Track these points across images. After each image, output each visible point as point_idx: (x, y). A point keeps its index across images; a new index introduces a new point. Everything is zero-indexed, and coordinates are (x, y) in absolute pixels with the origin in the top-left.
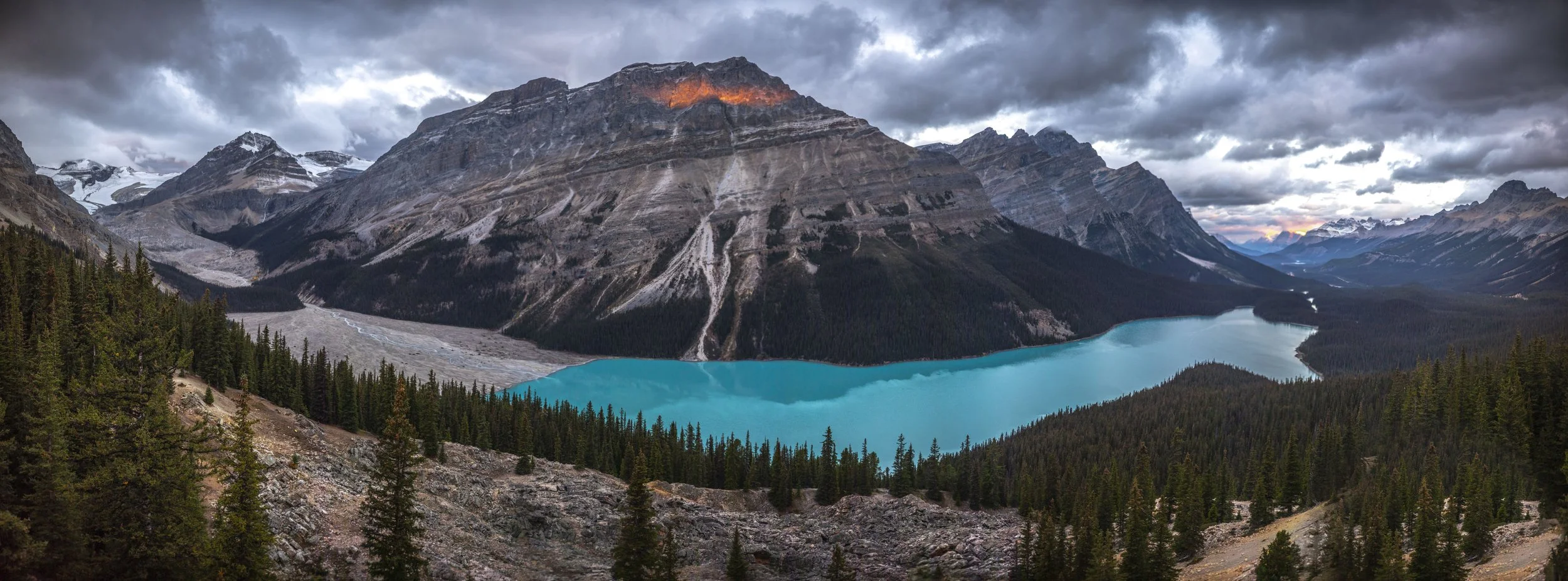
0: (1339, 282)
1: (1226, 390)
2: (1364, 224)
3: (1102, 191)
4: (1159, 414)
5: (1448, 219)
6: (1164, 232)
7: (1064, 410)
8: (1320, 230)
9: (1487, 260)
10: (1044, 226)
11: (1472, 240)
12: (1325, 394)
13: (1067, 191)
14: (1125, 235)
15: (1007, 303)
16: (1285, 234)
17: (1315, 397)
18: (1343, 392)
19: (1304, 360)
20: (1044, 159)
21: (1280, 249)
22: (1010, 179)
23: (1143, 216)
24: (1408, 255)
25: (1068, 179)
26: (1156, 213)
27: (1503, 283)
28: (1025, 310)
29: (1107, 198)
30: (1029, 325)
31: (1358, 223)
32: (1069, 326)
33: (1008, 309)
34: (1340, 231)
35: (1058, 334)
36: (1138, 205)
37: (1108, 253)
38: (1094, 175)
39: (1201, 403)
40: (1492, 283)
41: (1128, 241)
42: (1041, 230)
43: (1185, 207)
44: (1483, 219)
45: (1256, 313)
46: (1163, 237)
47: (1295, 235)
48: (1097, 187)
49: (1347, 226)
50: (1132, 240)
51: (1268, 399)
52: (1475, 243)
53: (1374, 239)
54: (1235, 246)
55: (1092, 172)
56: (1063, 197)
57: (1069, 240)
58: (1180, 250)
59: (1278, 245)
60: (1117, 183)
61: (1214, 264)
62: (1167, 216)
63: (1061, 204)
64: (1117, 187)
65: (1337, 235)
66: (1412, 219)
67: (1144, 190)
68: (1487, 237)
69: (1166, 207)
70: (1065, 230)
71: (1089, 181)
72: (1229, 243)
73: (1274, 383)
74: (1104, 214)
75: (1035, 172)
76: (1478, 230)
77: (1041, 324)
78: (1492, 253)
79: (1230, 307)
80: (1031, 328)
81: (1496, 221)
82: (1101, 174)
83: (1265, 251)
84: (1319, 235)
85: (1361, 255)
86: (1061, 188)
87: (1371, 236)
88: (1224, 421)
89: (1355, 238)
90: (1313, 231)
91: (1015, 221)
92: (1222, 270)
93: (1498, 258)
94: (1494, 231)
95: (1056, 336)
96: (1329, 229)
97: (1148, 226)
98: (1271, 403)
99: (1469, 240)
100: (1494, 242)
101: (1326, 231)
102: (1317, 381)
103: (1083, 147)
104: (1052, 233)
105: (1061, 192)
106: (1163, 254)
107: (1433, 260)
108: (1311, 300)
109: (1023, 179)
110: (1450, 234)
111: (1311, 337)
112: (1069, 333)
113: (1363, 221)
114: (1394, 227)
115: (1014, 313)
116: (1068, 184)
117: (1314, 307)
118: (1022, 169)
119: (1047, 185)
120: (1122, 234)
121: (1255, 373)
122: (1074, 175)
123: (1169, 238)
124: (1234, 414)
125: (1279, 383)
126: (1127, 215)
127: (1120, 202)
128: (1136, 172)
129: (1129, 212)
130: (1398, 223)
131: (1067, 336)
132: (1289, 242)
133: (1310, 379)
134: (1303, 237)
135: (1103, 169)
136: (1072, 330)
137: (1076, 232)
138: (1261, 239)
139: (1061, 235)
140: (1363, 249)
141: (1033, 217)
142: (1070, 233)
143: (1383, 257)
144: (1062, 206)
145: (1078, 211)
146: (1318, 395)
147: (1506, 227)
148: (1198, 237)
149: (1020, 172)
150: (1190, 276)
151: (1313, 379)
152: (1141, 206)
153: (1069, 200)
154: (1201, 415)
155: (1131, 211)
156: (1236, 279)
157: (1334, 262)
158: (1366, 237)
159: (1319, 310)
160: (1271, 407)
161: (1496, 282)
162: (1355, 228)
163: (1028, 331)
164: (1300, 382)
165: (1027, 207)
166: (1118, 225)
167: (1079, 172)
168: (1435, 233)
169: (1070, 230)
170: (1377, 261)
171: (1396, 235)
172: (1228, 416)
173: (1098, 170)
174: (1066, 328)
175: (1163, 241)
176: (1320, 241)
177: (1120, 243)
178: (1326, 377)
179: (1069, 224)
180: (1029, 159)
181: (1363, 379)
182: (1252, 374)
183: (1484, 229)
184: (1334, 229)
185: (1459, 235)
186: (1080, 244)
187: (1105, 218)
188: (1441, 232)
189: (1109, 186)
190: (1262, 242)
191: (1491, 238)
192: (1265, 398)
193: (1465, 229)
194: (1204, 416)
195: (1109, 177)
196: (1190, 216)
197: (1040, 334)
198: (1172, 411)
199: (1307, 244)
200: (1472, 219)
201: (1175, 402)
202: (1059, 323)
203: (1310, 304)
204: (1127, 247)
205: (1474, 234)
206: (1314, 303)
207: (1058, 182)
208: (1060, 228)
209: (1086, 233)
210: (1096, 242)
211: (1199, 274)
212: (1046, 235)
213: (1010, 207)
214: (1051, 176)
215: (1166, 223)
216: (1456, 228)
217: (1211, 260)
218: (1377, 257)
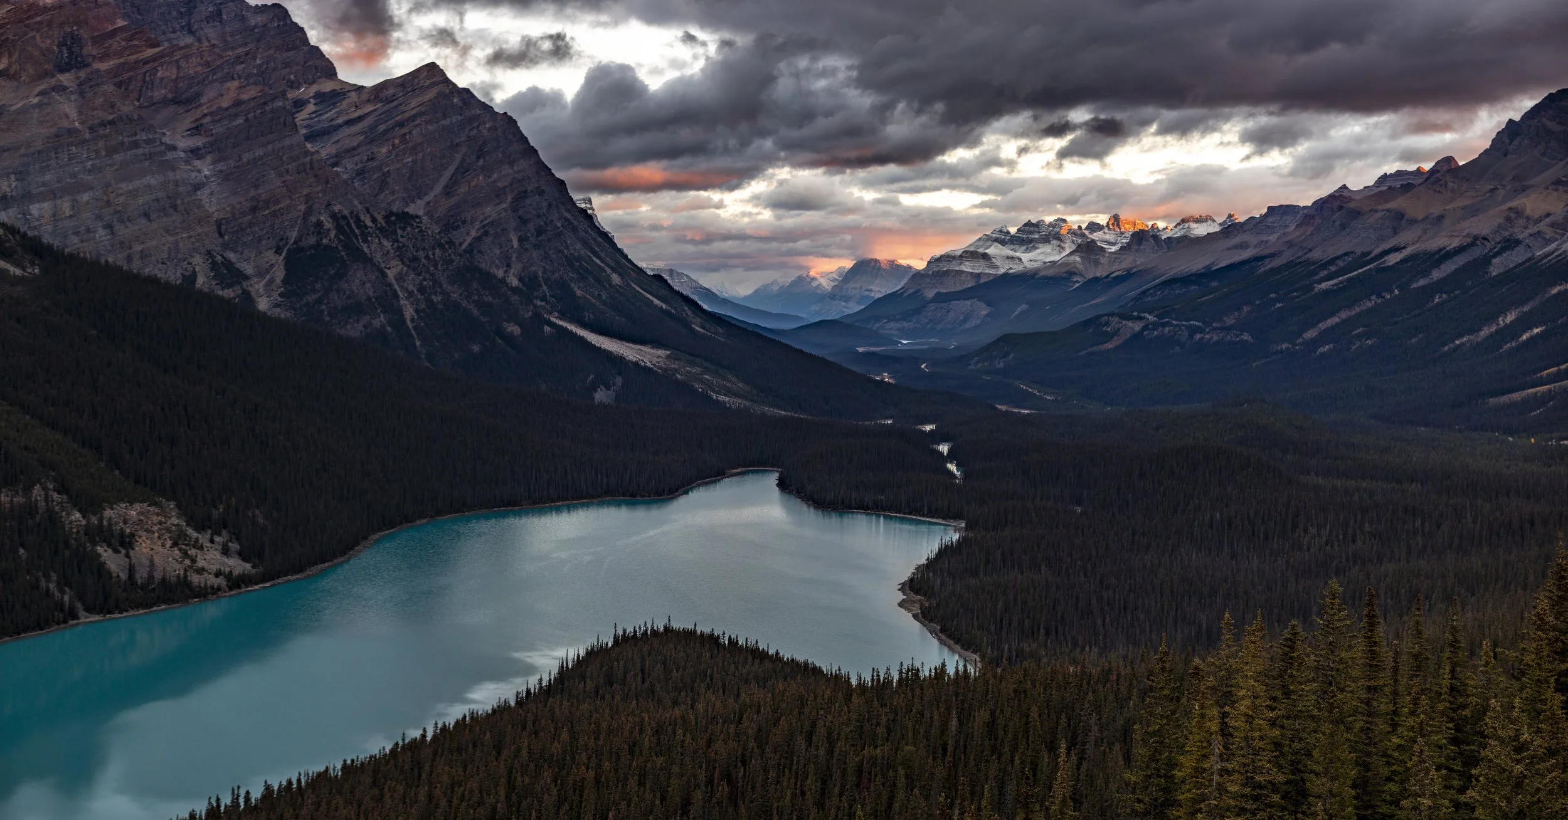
0: (1022, 399)
1: (700, 706)
2: (1096, 236)
3: (325, 150)
4: (511, 786)
5: (1356, 214)
6: (516, 268)
7: (226, 800)
8: (970, 255)
9: (1485, 332)
10: (144, 256)
11: (1436, 274)
12: (981, 716)
13: (216, 148)
14: (400, 278)
15: (28, 489)
16: (865, 268)
17: (954, 723)
18: (1034, 713)
19: (925, 617)
20: (137, 49)
21: (854, 308)
22: (24, 110)
23: (451, 223)
24: (1230, 321)
25: (219, 115)
26: (490, 211)
27: (1539, 401)
28: (89, 505)
29: (346, 169)
30: (105, 553)
31: (1078, 233)
32: (234, 546)
33: (31, 509)
34: (1025, 257)
35: (201, 571)
36: (438, 189)
37: (353, 330)
38: (300, 104)
39: (633, 747)
40: (1504, 399)
41: (410, 294)
42: (136, 266)
43: (576, 196)
44: (1473, 211)
45: (782, 485)
46: (515, 282)
47: (896, 269)
48: (310, 137)
49: (1046, 240)
50: (422, 290)
51: (821, 730)
52: (1444, 280)
53: (1128, 276)
54: (725, 302)
55: (292, 95)
56: (205, 168)
57: (228, 293)
58: (563, 316)
59: (847, 299)
60: (372, 128)
61: (662, 353)
62: (523, 221)
63: (197, 187)
64: (373, 137)
65: (1017, 268)
66: (1242, 219)
67: (455, 147)
68: (1486, 261)
69: (522, 196)
70: (214, 266)
71: (285, 122)
72: (708, 294)
73: (838, 681)
74: (334, 216)
75: (109, 88)
76: (1455, 243)
77: (143, 548)
78: (1503, 312)
79: (711, 475)
80: (112, 560)
81: (1518, 212)
82: (322, 98)
83: (811, 314)
84: (967, 267)
85: (1087, 323)
86: (198, 141)
87: (1117, 269)
88: (698, 795)
89: (1071, 273)
90: (947, 258)
91: (47, 239)
92: (685, 371)
93: (1524, 323)
94: (1510, 244)
95: (195, 579)
96: (993, 250)
97: (470, 251)
98: (831, 742)
99: (1425, 273)
100: (1508, 276)
101: (985, 256)
102: (962, 678)
103: (259, 19)
104: (172, 275)
105: (195, 153)
106: (514, 329)
107: (1310, 334)
108: (944, 448)
109: (68, 109)
110: (1363, 259)
111: (945, 552)
112: (237, 566)
113: (1094, 227)
114: (1187, 242)
115: (53, 519)
116: (218, 129)
117: (952, 467)
118: (66, 79)
119: (151, 129)
120: (391, 274)
121: (786, 655)
122: (238, 103)
123: (530, 282)
124: (728, 777)
125: (854, 682)
126: (406, 218)
127: (383, 183)
128: (430, 95)
129: (411, 209)
130: (1201, 230)
131: (229, 576)
132: (880, 289)
133: (941, 671)
134: (918, 275)
135: (327, 86)
136: (243, 556)
137: (248, 269)
138: (800, 279)
139: (200, 280)
140: (1098, 303)
141: (109, 227)
142: (229, 274)
143: (1156, 326)
144: (203, 195)
145: (254, 209)
146: (965, 718)
147: (1549, 233)
148: (616, 279)
149: (60, 89)
150: (594, 388)
151: (951, 670)
152: (448, 192)
153: (225, 177)
154: (632, 783)
155: (416, 208)
156: (729, 392)
157: (1007, 341)
158: (1100, 272)
159: (966, 475)
160: (830, 752)
161: (1516, 396)
162: (1069, 248)
163: (101, 570)
164: (911, 678)
165: (85, 197)
166: (378, 248)
167: (252, 92)
168: (1316, 255)
169: (228, 264)
170: (1137, 336)
171: (1196, 264)
172: (710, 782)
173: (314, 89)
174: (226, 551)
175: (515, 290)
176: (970, 284)
177: (387, 300)
178: (990, 663)
179: (225, 246)
180: (90, 49)
181: (1095, 672)
182: (777, 657)
183: (1476, 240)
184: (1007, 251)
185: (1393, 259)
186: (263, 305)
187: (339, 228)
188: (1332, 251)
189: (348, 137)
190: (801, 287)
191: (1497, 267)
192: (814, 725)
193: (1413, 242)
194: (641, 784)
195: (345, 109)
196: (590, 218)
197: (141, 575)
198: (547, 775)
199: (930, 294)
200: (1436, 211)
201: (556, 748)
202: (204, 538)
203: (943, 459)
204: (409, 312)
205: (1443, 256)
206: (952, 456)
207: (187, 121)
208: (198, 260)
209: (279, 274)
210: (312, 298)
211: (619, 381)
212: (153, 280)
213: (28, 197)
214: (165, 102)
215: (521, 240)
216: (1382, 239)
217: (656, 343)
218: (1137, 326)
